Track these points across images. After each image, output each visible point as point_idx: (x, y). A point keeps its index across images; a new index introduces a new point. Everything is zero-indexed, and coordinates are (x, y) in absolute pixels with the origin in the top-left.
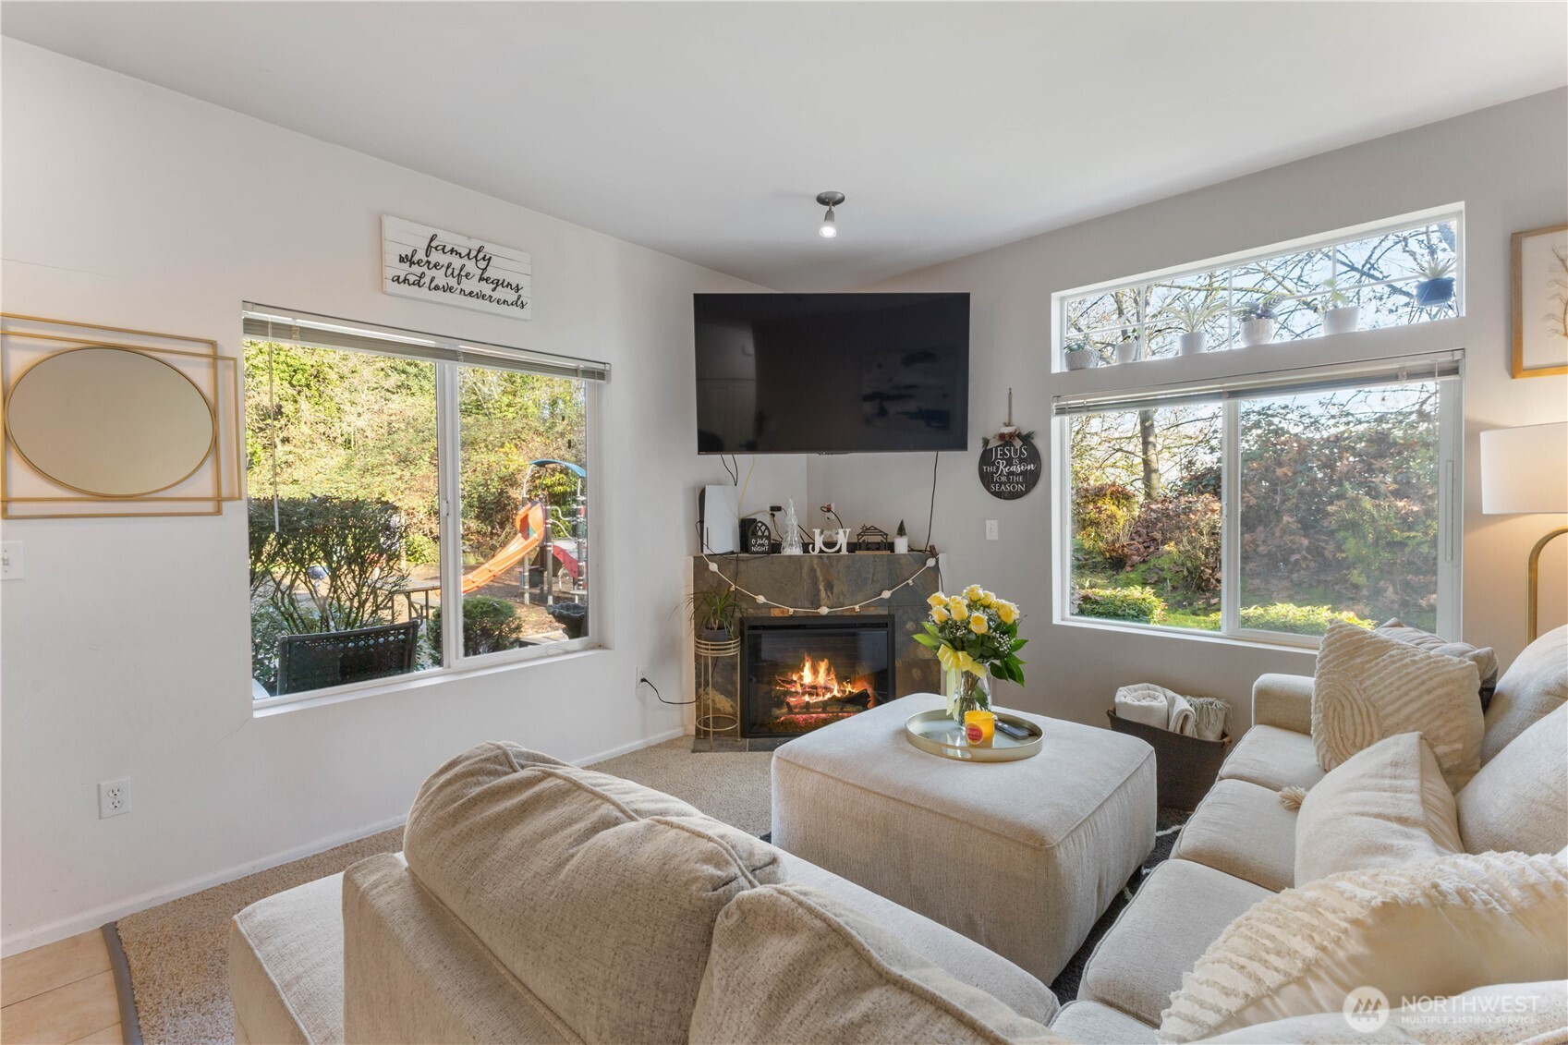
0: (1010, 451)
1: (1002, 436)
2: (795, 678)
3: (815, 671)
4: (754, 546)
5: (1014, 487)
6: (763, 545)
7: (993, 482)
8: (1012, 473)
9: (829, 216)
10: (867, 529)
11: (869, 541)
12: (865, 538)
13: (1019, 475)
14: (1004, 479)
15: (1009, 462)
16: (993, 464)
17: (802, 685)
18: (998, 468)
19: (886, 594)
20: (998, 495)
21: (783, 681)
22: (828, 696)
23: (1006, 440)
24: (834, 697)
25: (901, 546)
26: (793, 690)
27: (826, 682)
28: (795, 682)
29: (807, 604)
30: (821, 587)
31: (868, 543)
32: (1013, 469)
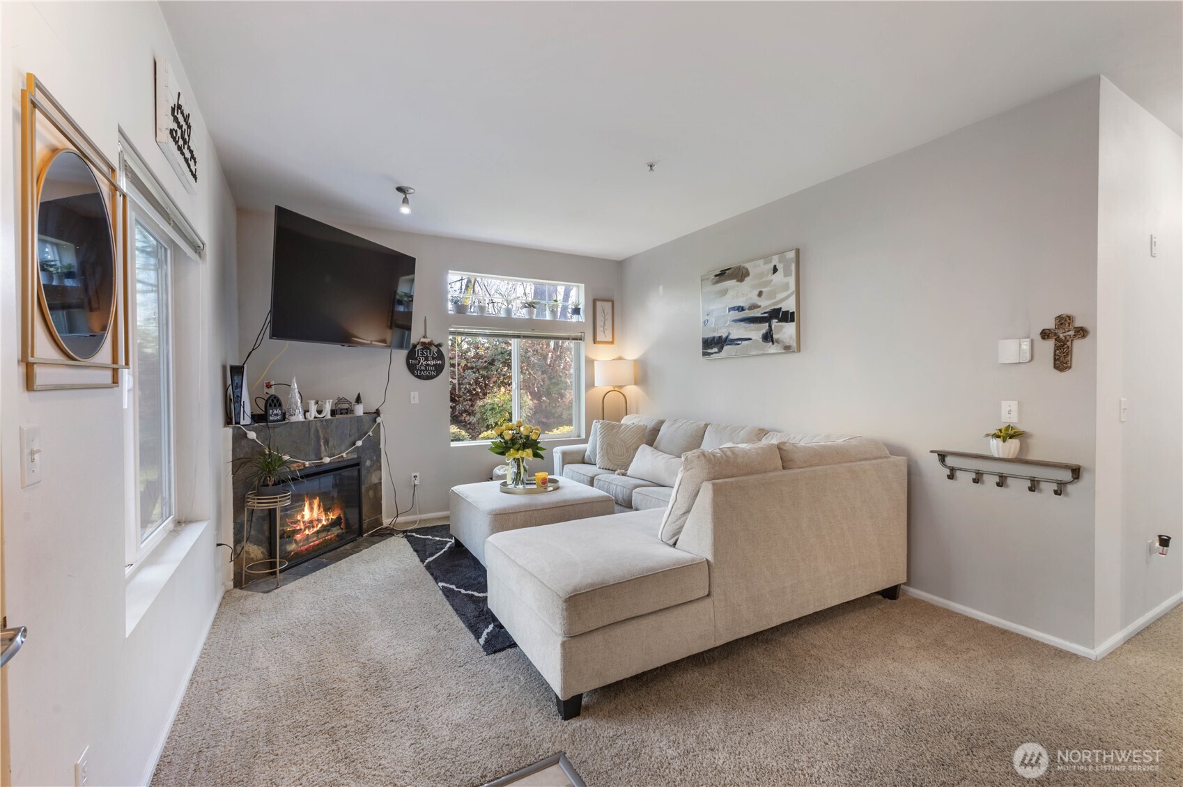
0: (427, 352)
1: (423, 344)
2: (299, 518)
3: (311, 509)
4: (271, 416)
5: (429, 373)
6: (277, 415)
7: (416, 369)
8: (428, 365)
9: (405, 201)
10: (341, 399)
11: (342, 407)
12: (339, 405)
13: (432, 366)
14: (423, 368)
15: (427, 359)
16: (416, 359)
17: (304, 522)
18: (419, 362)
19: (359, 443)
20: (419, 377)
21: (292, 523)
22: (320, 526)
23: (426, 346)
24: (323, 525)
25: (359, 410)
26: (298, 528)
27: (318, 515)
28: (299, 521)
29: (313, 457)
30: (322, 444)
31: (342, 409)
32: (429, 362)
